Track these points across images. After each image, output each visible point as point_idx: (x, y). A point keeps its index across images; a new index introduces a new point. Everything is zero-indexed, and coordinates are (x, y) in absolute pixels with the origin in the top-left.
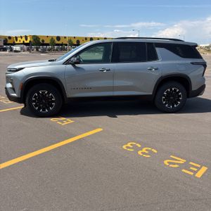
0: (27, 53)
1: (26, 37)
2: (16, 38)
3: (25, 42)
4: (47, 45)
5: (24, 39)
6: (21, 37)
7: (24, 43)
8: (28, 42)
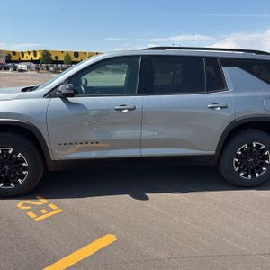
0: (34, 73)
1: (35, 53)
2: (23, 54)
3: (34, 59)
4: (61, 62)
5: (32, 55)
6: (29, 53)
7: (32, 61)
8: (37, 58)
